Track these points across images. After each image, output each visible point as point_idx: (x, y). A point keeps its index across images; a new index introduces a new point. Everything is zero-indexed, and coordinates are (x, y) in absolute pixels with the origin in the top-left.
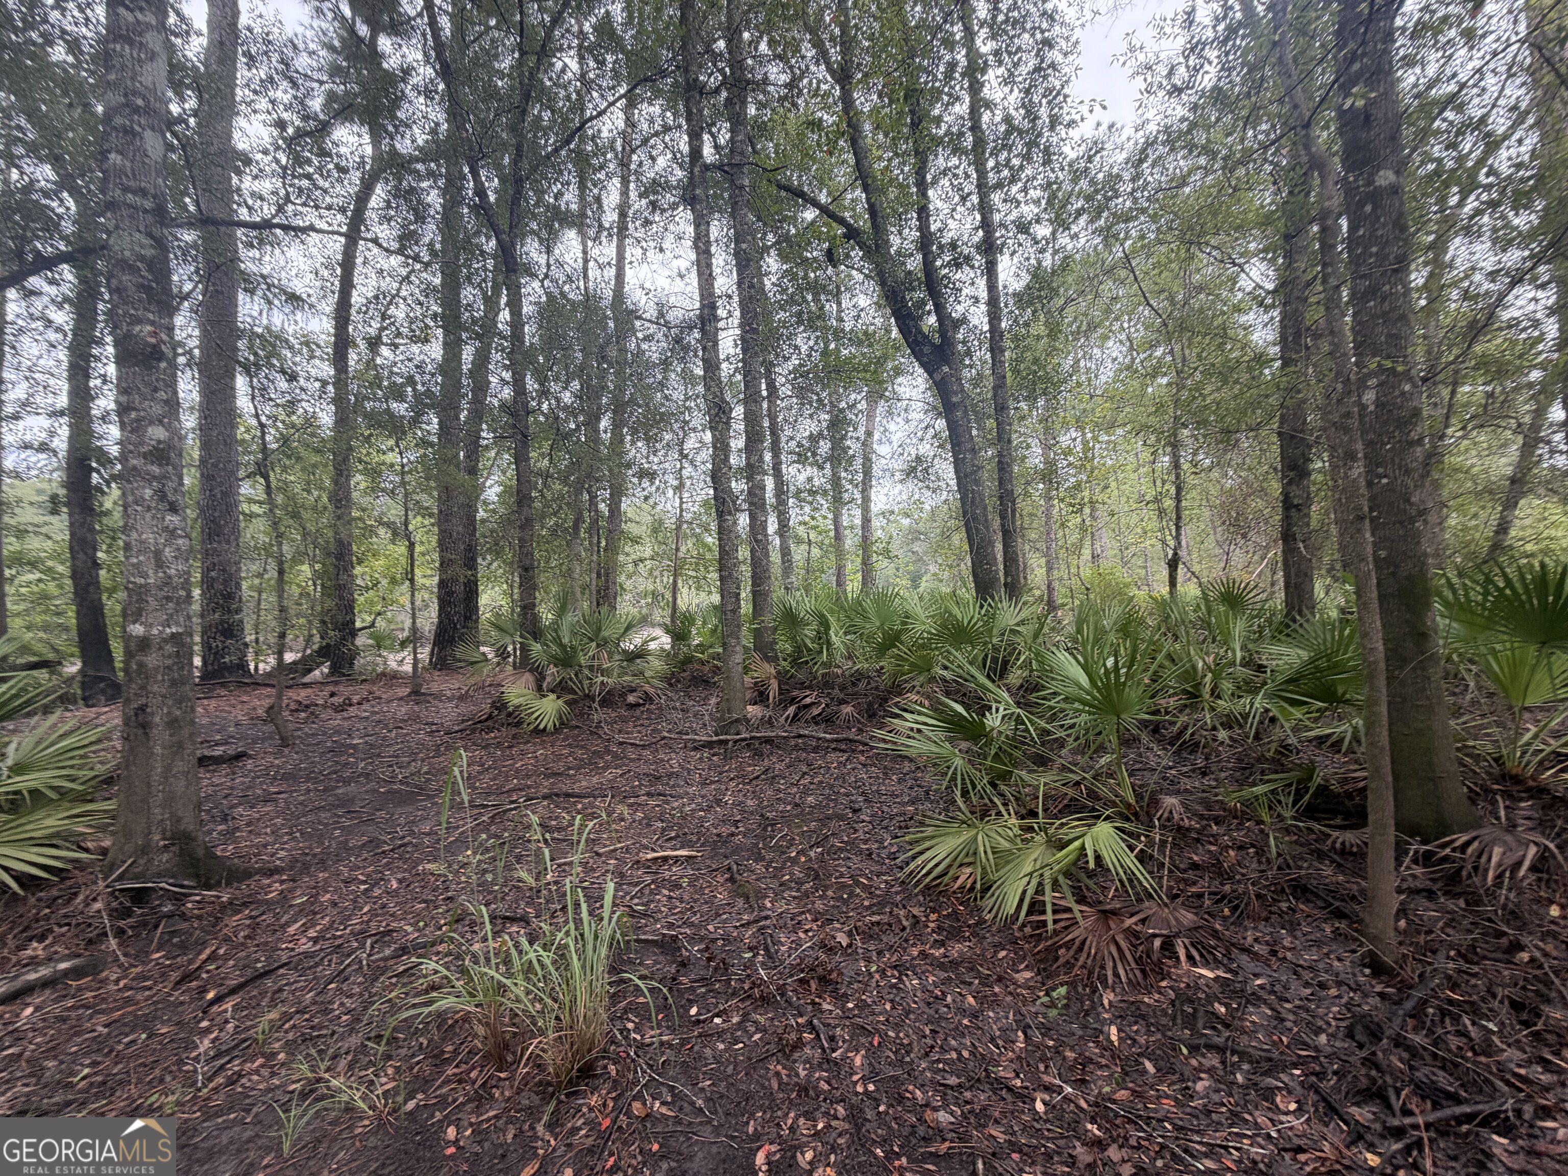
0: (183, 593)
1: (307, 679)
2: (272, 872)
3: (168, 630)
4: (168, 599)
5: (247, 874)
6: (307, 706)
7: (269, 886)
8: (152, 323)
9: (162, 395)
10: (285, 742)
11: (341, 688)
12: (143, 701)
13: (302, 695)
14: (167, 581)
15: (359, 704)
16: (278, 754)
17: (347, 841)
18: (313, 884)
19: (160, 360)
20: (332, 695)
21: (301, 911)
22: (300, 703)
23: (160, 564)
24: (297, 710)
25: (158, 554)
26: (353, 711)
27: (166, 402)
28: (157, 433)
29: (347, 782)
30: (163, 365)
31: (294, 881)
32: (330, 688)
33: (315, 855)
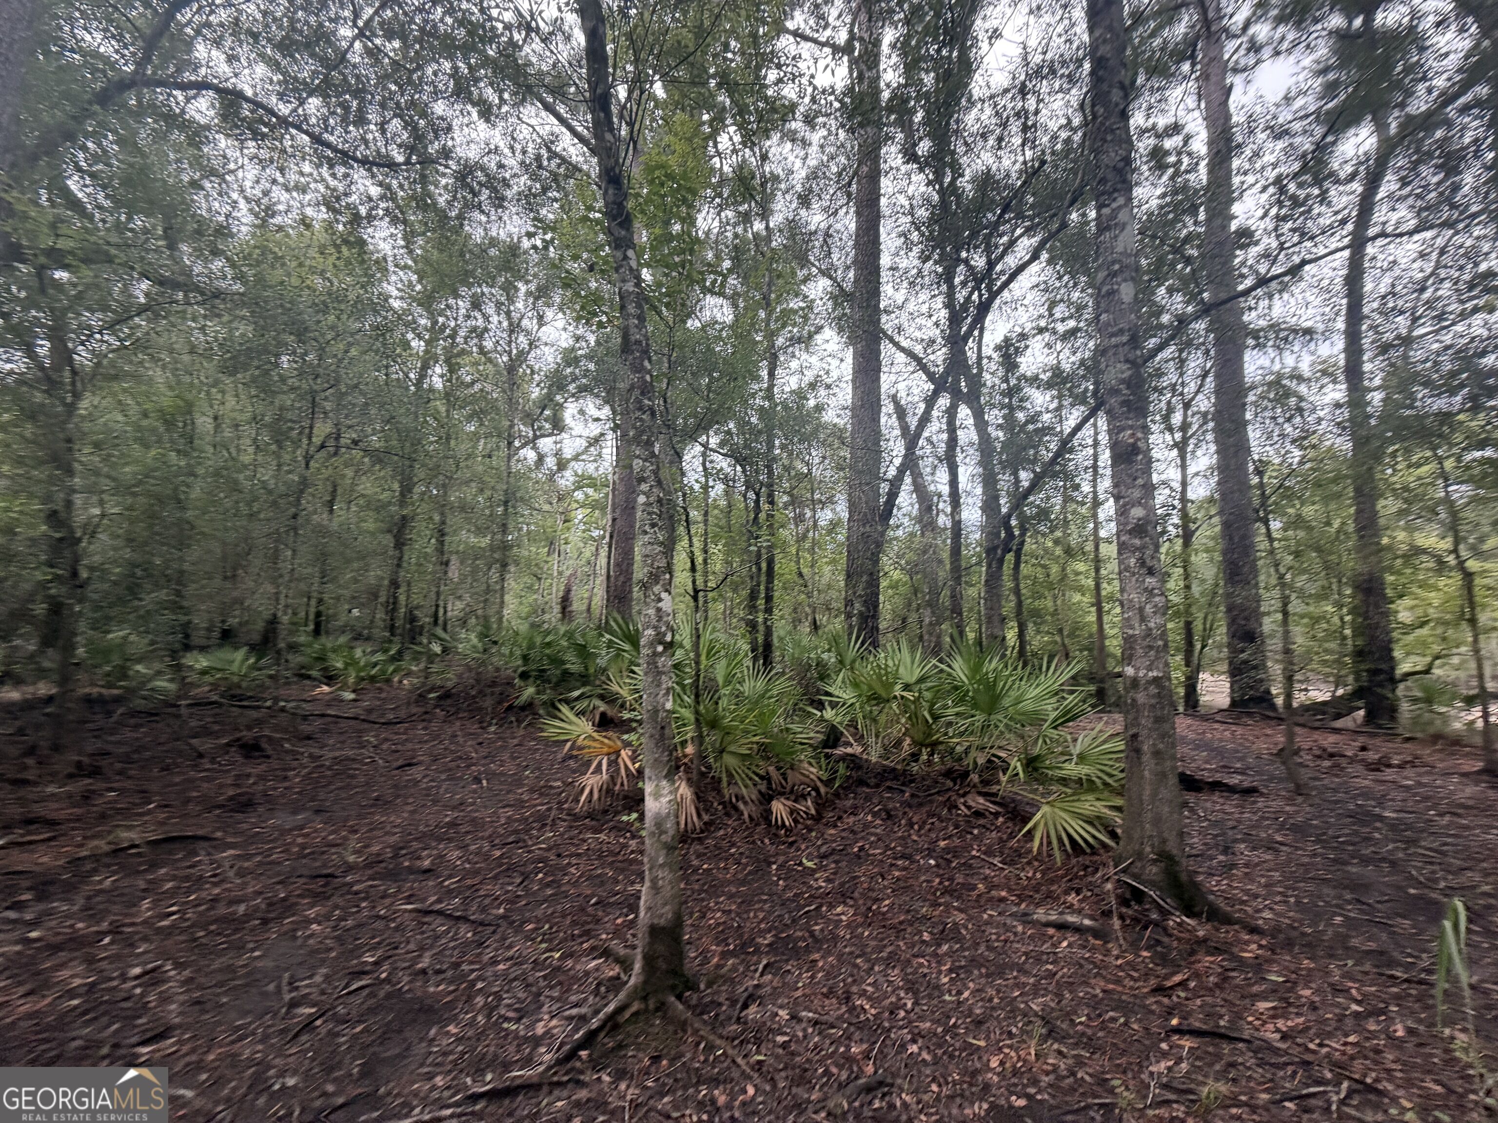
0: (1160, 643)
1: (1339, 724)
2: (1254, 930)
3: (1150, 674)
4: (1151, 648)
5: (1228, 920)
6: (1332, 755)
7: (1247, 943)
8: (1131, 427)
9: (1140, 481)
10: (1299, 790)
11: (1377, 741)
12: (1135, 731)
13: (1329, 741)
14: (1149, 633)
15: (1399, 766)
16: (1290, 801)
17: (1348, 937)
18: (1293, 967)
19: (1137, 454)
20: (1363, 749)
21: (1274, 991)
22: (1324, 750)
23: (1143, 619)
24: (1319, 757)
25: (1141, 610)
26: (1389, 774)
27: (1143, 486)
28: (1137, 512)
29: (1365, 861)
30: (1140, 457)
31: (1273, 952)
32: (1361, 740)
33: (1304, 934)
